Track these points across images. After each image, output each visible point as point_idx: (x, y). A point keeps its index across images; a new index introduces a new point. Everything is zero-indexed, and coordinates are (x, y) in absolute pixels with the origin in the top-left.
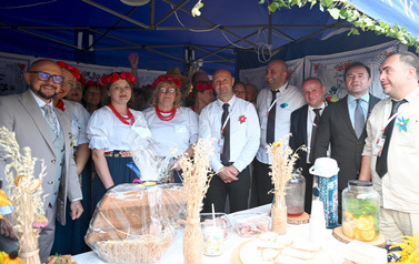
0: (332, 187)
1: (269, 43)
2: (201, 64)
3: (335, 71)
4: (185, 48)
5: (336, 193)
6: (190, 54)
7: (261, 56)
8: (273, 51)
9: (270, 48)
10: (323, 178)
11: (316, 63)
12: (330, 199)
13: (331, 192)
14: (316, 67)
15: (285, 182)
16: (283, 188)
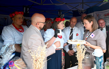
0: (101, 61)
1: (83, 8)
2: (64, 16)
3: (104, 16)
4: (58, 11)
5: (102, 63)
6: (60, 13)
7: (80, 12)
8: (84, 11)
9: (83, 10)
10: (97, 57)
11: (98, 14)
12: (100, 65)
13: (100, 63)
14: (98, 15)
15: (82, 59)
16: (81, 62)
